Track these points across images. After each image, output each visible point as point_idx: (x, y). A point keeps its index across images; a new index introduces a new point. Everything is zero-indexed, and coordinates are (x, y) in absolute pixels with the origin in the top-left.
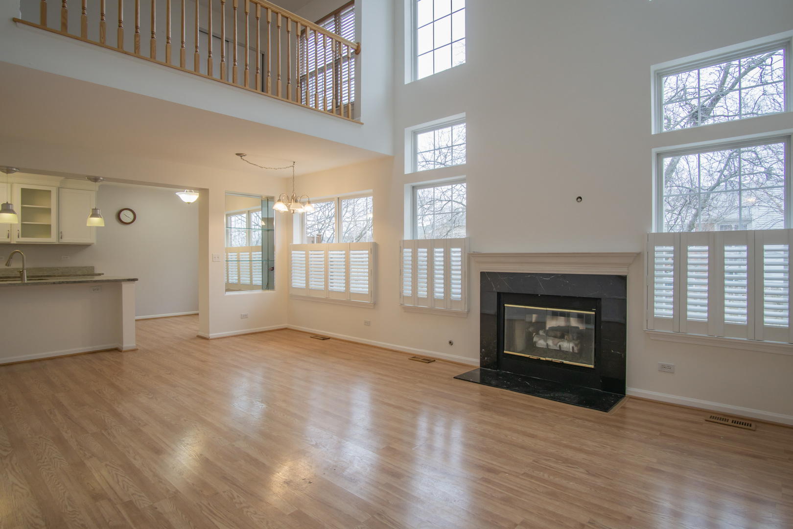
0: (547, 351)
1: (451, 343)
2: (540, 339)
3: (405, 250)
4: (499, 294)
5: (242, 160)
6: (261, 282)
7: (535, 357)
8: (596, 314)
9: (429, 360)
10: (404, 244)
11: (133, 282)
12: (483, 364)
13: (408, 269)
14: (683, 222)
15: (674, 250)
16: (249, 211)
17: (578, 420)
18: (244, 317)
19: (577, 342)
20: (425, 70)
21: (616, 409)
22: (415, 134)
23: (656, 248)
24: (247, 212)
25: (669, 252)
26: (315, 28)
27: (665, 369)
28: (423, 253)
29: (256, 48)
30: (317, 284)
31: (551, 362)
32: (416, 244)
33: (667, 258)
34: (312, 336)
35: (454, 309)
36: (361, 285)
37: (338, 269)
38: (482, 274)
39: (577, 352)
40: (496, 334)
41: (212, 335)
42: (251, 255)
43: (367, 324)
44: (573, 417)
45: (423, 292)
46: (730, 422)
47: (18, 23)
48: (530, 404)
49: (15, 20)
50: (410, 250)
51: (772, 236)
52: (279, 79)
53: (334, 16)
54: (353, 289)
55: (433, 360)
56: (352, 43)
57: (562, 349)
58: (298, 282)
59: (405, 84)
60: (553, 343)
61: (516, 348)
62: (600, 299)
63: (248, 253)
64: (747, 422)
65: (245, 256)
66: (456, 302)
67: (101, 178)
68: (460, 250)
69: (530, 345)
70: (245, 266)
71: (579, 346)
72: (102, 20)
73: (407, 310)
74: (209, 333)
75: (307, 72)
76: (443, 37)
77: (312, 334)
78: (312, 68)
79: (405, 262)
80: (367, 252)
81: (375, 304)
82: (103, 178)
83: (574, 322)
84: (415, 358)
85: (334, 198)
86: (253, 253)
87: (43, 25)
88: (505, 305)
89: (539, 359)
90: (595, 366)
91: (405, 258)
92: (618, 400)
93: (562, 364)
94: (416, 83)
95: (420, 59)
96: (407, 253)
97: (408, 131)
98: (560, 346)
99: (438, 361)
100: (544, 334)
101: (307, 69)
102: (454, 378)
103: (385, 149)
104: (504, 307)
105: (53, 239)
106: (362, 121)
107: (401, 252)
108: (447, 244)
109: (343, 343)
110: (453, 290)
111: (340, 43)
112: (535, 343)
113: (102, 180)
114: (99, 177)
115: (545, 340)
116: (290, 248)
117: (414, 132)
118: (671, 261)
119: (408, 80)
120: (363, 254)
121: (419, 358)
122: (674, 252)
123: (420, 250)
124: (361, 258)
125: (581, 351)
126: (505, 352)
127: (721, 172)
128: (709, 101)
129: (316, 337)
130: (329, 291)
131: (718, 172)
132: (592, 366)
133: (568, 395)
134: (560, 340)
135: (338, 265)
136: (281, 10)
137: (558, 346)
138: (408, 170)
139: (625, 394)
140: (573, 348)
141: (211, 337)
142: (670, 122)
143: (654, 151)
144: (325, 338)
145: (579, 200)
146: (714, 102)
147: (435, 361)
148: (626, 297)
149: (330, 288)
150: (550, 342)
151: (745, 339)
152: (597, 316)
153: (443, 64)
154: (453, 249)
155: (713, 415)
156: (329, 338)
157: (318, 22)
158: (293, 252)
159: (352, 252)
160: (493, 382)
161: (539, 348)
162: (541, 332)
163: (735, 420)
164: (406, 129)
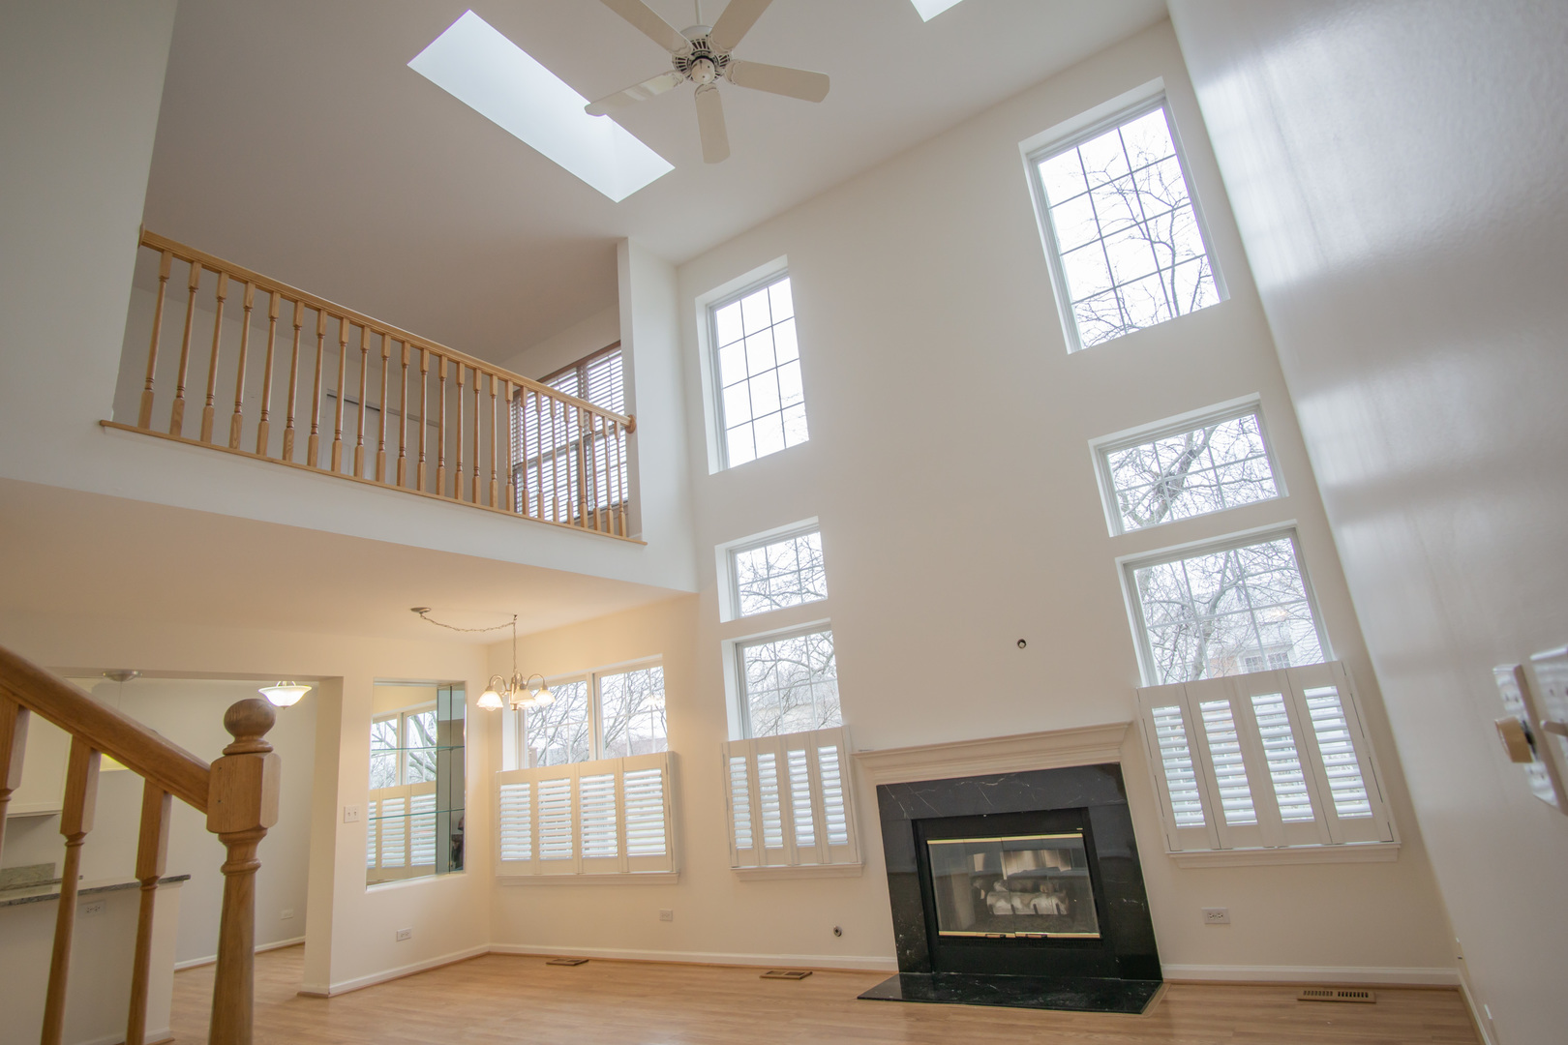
0: (1015, 920)
1: (838, 932)
2: (998, 900)
3: (733, 760)
4: (914, 822)
5: (422, 619)
6: (434, 858)
7: (997, 935)
8: (1084, 837)
9: (800, 975)
10: (731, 749)
11: (178, 884)
12: (905, 965)
13: (741, 795)
14: (1183, 659)
15: (1181, 712)
16: (403, 714)
17: (1096, 1036)
18: (404, 937)
19: (1062, 895)
20: (740, 453)
21: (1154, 1006)
22: (732, 553)
23: (1156, 712)
24: (399, 716)
25: (1174, 716)
26: (537, 389)
27: (1215, 918)
28: (767, 764)
29: (438, 421)
30: (557, 847)
31: (1026, 939)
32: (753, 748)
33: (1173, 727)
34: (551, 961)
35: (837, 863)
36: (649, 839)
37: (597, 811)
38: (880, 788)
39: (1065, 913)
40: (920, 901)
41: (335, 986)
42: (408, 804)
43: (667, 917)
44: (1088, 1031)
45: (774, 838)
46: (1335, 997)
47: (107, 429)
48: (1010, 1022)
49: (102, 424)
50: (743, 760)
51: (1313, 675)
52: (493, 479)
53: (575, 369)
54: (634, 850)
55: (808, 972)
56: (621, 417)
57: (1040, 913)
58: (515, 848)
59: (710, 474)
60: (1022, 903)
61: (959, 925)
62: (1086, 809)
63: (403, 800)
64: (1361, 991)
65: (394, 806)
66: (838, 848)
67: (135, 673)
68: (834, 749)
69: (983, 914)
70: (393, 828)
71: (1067, 902)
72: (237, 411)
73: (745, 877)
74: (328, 982)
75: (525, 458)
76: (766, 402)
77: (547, 957)
78: (532, 453)
79: (734, 783)
80: (659, 771)
81: (680, 874)
82: (140, 672)
83: (1050, 860)
84: (771, 974)
85: (584, 676)
86: (413, 799)
87: (144, 427)
88: (929, 842)
89: (1004, 938)
90: (1101, 933)
91: (734, 776)
92: (1154, 991)
93: (1045, 938)
94: (727, 474)
95: (729, 434)
96: (738, 764)
97: (720, 549)
98: (1035, 905)
99: (817, 973)
100: (1004, 889)
101: (525, 453)
102: (859, 998)
103: (682, 582)
104: (927, 845)
106: (644, 540)
107: (725, 764)
108: (811, 741)
109: (620, 965)
110: (831, 827)
111: (590, 413)
112: (991, 906)
113: (135, 676)
114: (131, 671)
115: (1009, 900)
116: (497, 779)
117: (730, 551)
118: (1180, 730)
119: (713, 468)
120: (647, 777)
121: (781, 973)
122: (1182, 714)
123: (761, 757)
124: (649, 784)
125: (1072, 909)
126: (941, 933)
127: (1222, 571)
128: (1177, 465)
129: (556, 961)
130: (583, 859)
131: (1218, 572)
132: (1097, 935)
133: (1068, 995)
134: (1032, 895)
135: (597, 804)
136: (464, 357)
137: (1032, 906)
138: (725, 616)
139: (1161, 979)
140: (1057, 905)
141: (333, 992)
142: (1127, 501)
143: (1119, 560)
144: (578, 962)
145: (1022, 644)
146: (1184, 467)
147: (811, 973)
148: (1126, 799)
149: (585, 853)
150: (1017, 902)
151: (1319, 845)
152: (1088, 840)
153: (771, 444)
154: (823, 750)
155: (1307, 989)
156: (587, 961)
157: (543, 380)
158: (503, 787)
159: (628, 775)
160: (932, 995)
161: (999, 917)
162: (998, 886)
163: (1341, 991)
164: (716, 547)
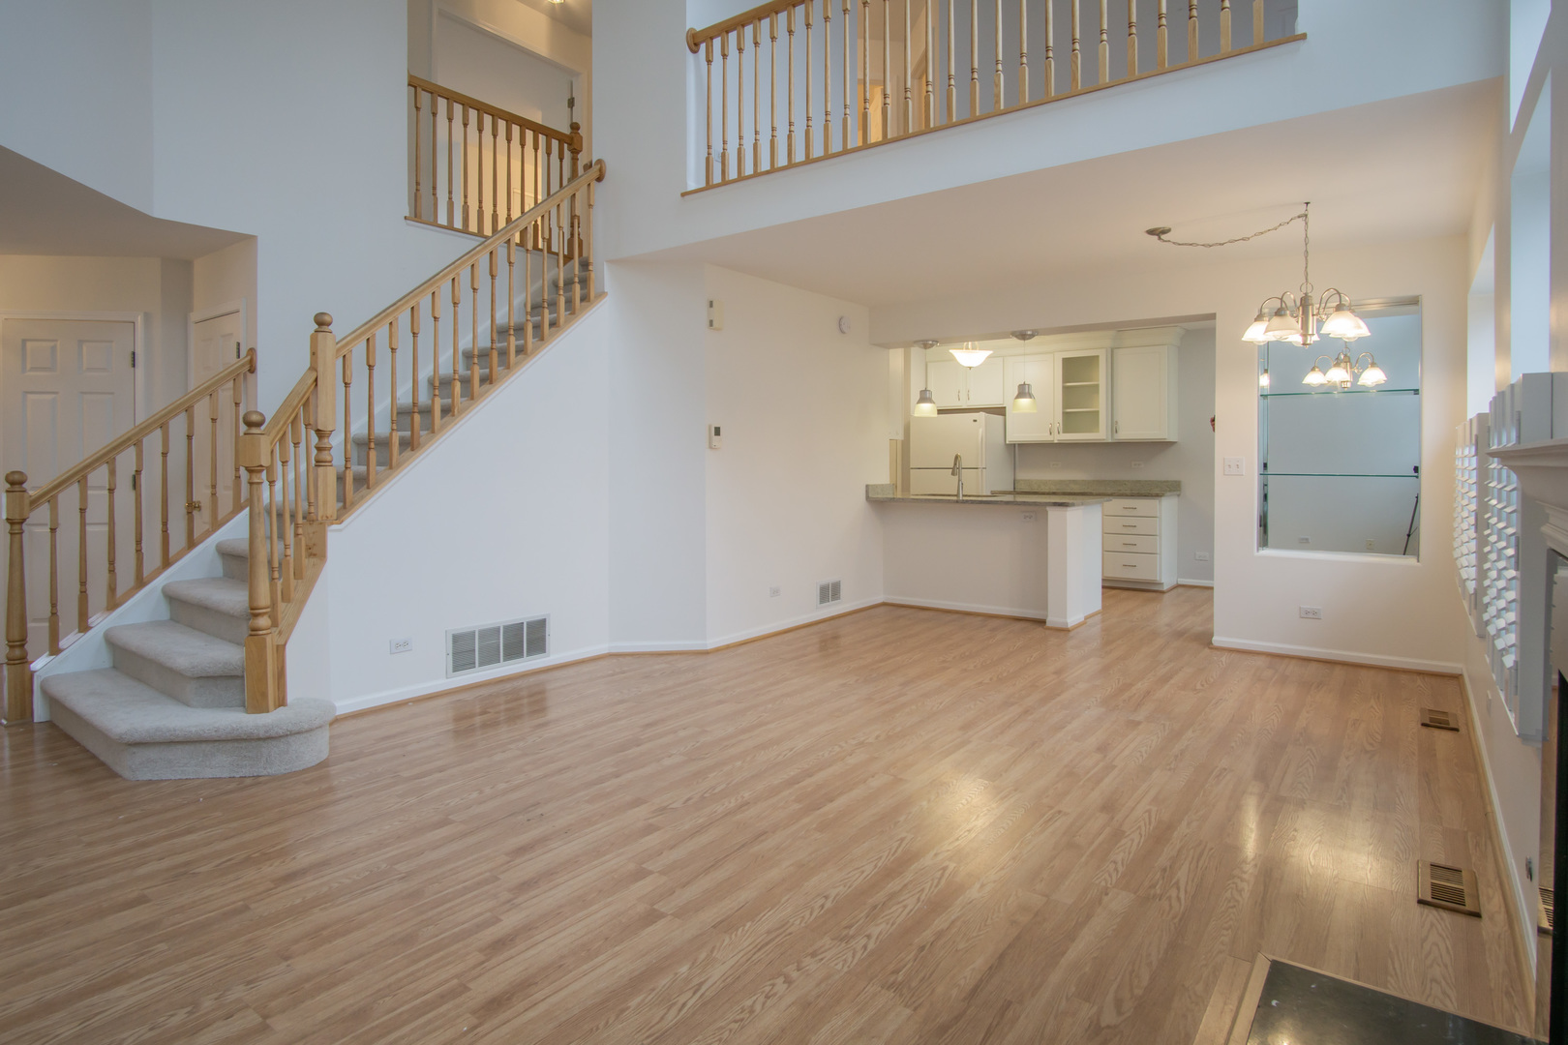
5: (1163, 242)
18: (1310, 615)
41: (1218, 639)
105: (1101, 434)
141: (1214, 644)
